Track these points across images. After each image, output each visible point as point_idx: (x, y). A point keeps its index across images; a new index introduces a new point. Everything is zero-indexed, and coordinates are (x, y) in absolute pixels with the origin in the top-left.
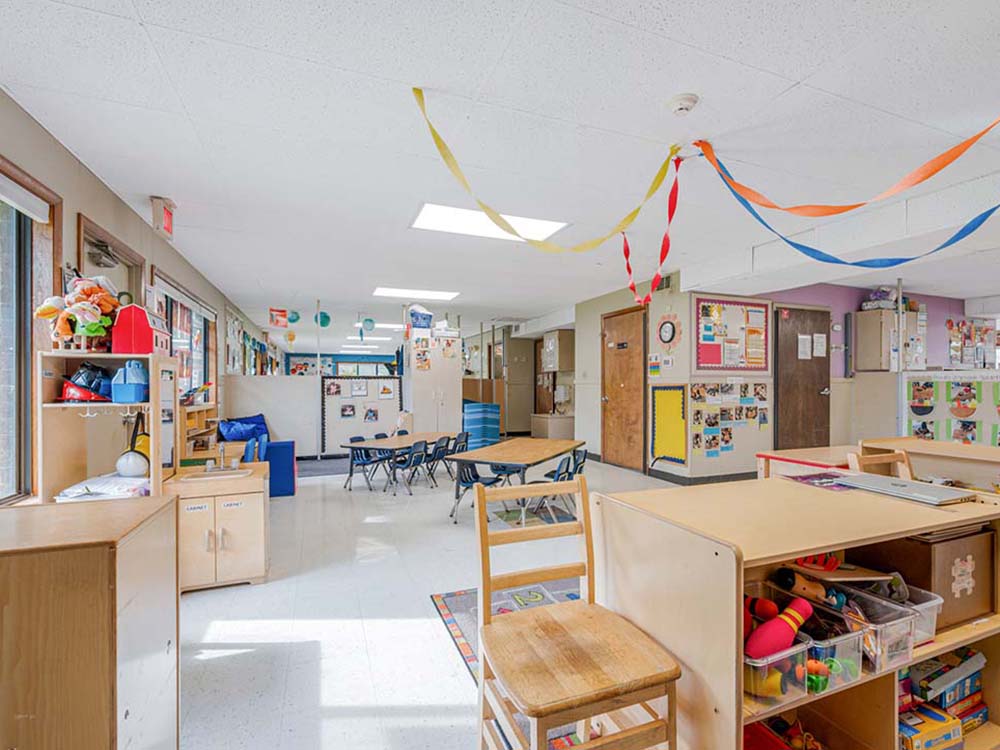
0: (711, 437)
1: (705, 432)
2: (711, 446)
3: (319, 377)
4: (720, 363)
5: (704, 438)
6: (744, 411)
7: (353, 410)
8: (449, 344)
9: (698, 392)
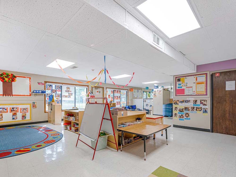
0: (181, 115)
1: (179, 113)
2: (181, 117)
3: (143, 99)
4: (184, 94)
5: (178, 115)
6: (195, 108)
7: (148, 105)
8: (160, 92)
9: (176, 102)
